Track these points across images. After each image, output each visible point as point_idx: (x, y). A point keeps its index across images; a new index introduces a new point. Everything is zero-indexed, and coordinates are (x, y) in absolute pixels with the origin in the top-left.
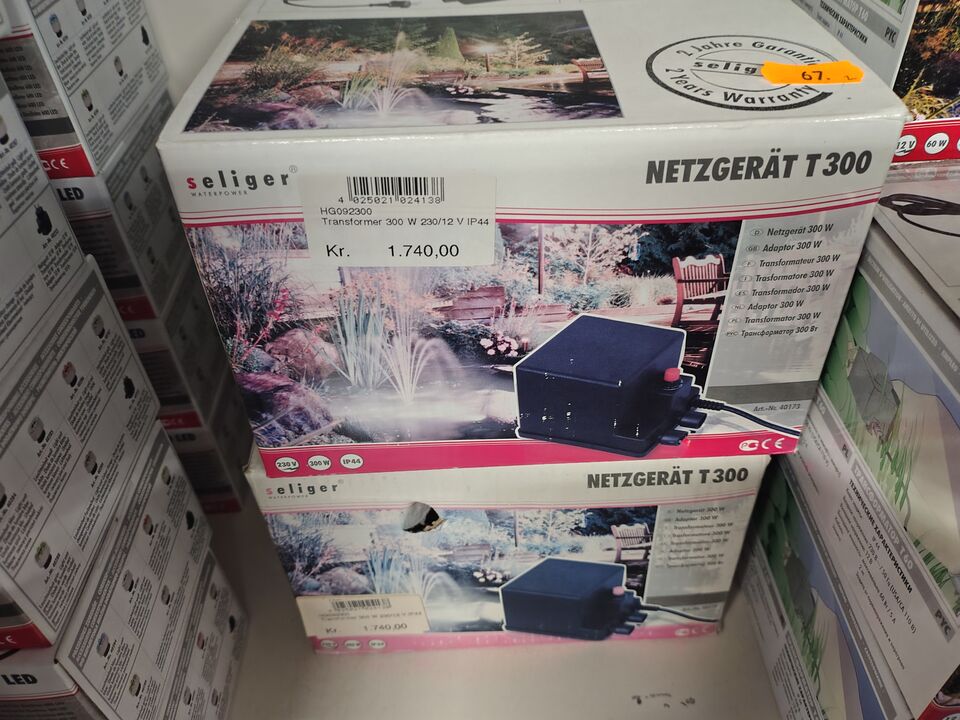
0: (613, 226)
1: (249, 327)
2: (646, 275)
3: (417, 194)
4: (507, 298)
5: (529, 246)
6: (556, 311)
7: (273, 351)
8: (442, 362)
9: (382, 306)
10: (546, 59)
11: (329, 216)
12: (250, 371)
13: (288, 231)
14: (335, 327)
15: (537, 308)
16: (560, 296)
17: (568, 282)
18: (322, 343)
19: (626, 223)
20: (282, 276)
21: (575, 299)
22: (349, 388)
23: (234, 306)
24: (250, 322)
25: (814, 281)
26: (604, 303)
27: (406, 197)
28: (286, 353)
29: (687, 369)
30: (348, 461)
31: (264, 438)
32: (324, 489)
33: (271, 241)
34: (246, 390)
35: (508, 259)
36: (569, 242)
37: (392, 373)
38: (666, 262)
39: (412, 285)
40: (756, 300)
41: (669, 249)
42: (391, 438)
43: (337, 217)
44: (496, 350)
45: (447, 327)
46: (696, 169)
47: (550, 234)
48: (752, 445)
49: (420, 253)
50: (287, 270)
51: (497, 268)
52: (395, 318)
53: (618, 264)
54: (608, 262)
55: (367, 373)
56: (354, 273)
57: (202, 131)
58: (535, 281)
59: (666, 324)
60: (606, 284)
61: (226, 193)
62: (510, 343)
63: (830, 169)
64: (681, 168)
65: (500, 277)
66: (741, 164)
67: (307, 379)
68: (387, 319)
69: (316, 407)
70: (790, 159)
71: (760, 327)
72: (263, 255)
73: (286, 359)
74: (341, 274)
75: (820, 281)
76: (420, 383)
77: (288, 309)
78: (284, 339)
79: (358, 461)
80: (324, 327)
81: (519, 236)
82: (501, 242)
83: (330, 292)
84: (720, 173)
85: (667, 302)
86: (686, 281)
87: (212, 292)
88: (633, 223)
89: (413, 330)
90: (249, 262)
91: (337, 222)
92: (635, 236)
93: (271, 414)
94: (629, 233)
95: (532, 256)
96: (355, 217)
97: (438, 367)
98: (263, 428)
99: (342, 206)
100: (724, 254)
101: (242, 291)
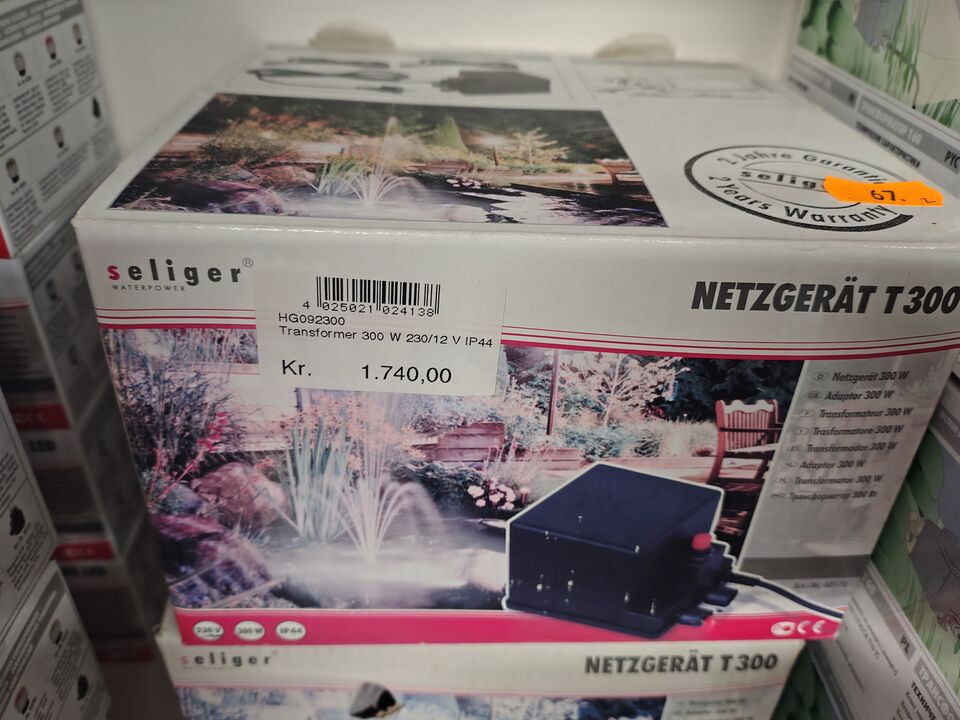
0: (646, 358)
1: (173, 457)
2: (681, 420)
3: (404, 303)
4: (506, 438)
5: (540, 376)
6: (567, 456)
7: (201, 489)
8: (418, 512)
9: (348, 439)
10: (564, 157)
11: (289, 325)
12: (169, 513)
13: (234, 340)
14: (285, 463)
15: (543, 452)
16: (573, 439)
17: (585, 422)
18: (264, 483)
19: (662, 355)
20: (221, 395)
21: (591, 444)
22: (295, 540)
23: (156, 431)
24: (174, 451)
25: (881, 438)
26: (627, 451)
27: (390, 306)
28: (218, 492)
29: (720, 535)
30: (286, 631)
31: (182, 597)
32: (252, 660)
33: (211, 351)
34: (162, 535)
35: (512, 389)
36: (591, 373)
37: (352, 524)
38: (708, 405)
39: (387, 415)
40: (811, 457)
41: (713, 389)
42: (345, 604)
43: (299, 326)
44: (488, 501)
45: (428, 469)
46: (753, 296)
47: (567, 362)
48: (787, 629)
49: (402, 376)
50: (229, 388)
51: (498, 399)
52: (362, 455)
53: (649, 404)
54: (636, 400)
55: (321, 521)
56: (315, 396)
57: (134, 208)
58: (544, 419)
59: (700, 480)
60: (631, 427)
61: (157, 288)
62: (505, 493)
63: (912, 305)
64: (736, 293)
65: (499, 412)
66: (809, 293)
67: (242, 525)
68: (353, 457)
69: (250, 562)
70: (868, 291)
71: (812, 489)
72: (198, 368)
73: (217, 501)
74: (298, 397)
75: (886, 438)
76: (387, 537)
77: (225, 438)
78: (217, 474)
79: (299, 631)
80: (271, 462)
81: (529, 363)
82: (506, 368)
83: (282, 419)
84: (783, 302)
85: (704, 453)
86: (729, 430)
87: (128, 410)
88: (671, 355)
89: (384, 471)
90: (180, 375)
91: (298, 332)
92: (673, 371)
93: (193, 566)
94: (665, 367)
95: (542, 388)
96: (322, 327)
97: (412, 520)
98: (181, 584)
99: (307, 312)
100: (779, 400)
101: (167, 412)
